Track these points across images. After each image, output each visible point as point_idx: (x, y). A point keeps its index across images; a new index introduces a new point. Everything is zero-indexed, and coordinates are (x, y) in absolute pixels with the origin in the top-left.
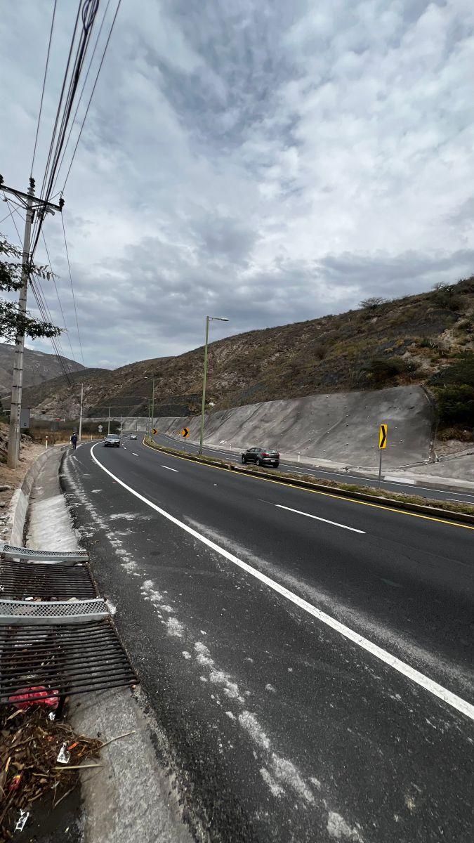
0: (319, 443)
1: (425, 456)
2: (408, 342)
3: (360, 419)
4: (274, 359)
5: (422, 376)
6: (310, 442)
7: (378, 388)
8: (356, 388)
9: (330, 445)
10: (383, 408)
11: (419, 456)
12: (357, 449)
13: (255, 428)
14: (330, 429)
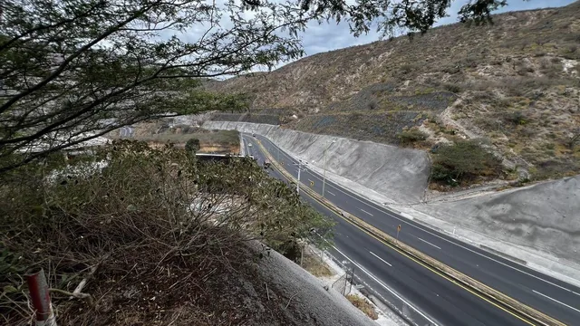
0: (371, 178)
1: (421, 198)
2: (424, 117)
3: (392, 167)
4: (335, 79)
5: (428, 145)
6: (366, 176)
7: (404, 147)
8: (392, 143)
9: (377, 182)
10: (405, 163)
11: (418, 198)
12: (390, 187)
13: (333, 157)
14: (377, 169)
